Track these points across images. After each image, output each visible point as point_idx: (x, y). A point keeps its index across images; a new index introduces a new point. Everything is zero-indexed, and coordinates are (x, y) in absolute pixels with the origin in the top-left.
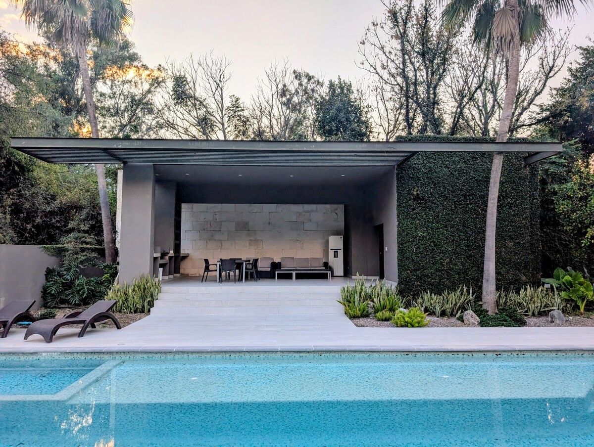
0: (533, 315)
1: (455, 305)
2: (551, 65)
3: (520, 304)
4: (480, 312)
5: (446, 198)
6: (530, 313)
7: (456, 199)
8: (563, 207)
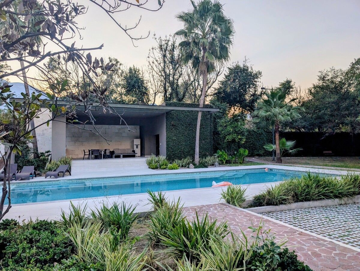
0: (210, 165)
1: (186, 163)
2: (219, 71)
3: (206, 162)
4: (194, 165)
5: (183, 125)
6: (209, 165)
7: (186, 126)
8: (220, 129)
